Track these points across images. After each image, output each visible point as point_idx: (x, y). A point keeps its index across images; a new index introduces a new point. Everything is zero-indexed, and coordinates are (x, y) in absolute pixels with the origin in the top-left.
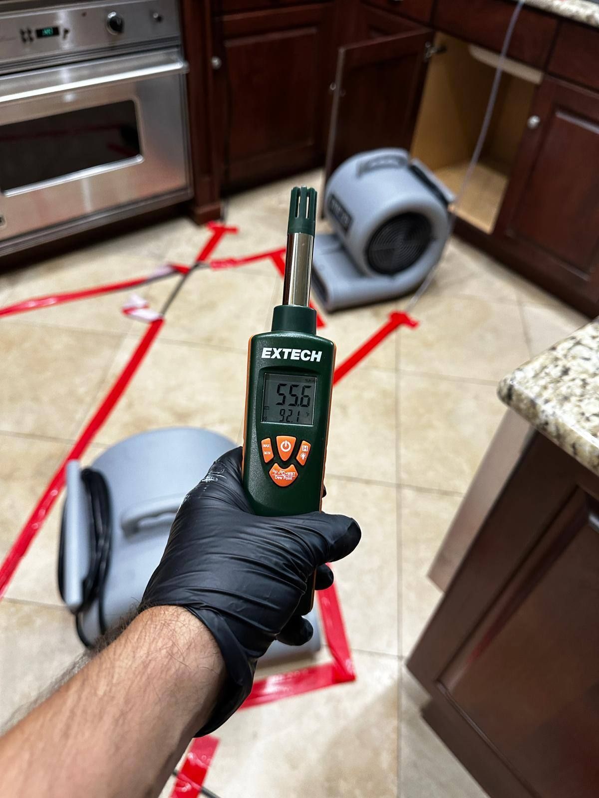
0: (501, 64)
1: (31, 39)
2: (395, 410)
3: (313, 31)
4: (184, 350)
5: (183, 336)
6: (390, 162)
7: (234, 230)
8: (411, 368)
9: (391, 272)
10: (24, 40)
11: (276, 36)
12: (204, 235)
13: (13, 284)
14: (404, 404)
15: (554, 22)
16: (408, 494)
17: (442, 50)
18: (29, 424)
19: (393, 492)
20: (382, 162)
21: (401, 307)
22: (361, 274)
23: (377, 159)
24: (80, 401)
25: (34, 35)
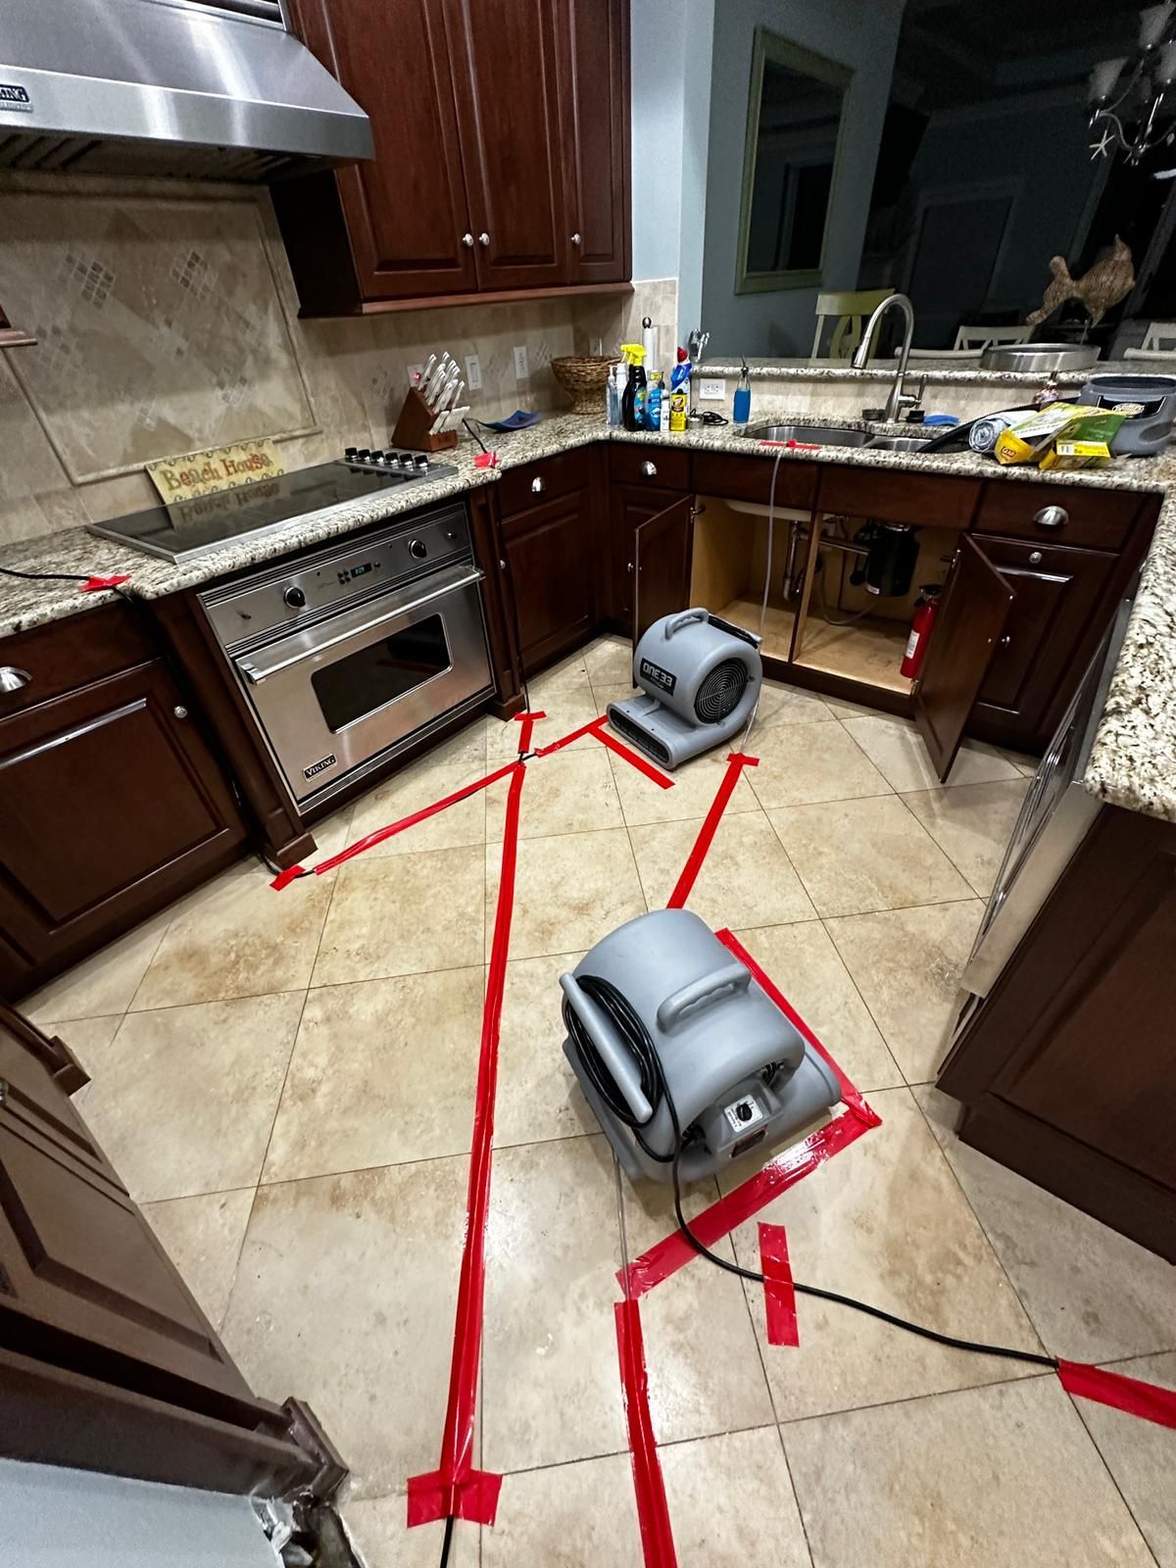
0: (771, 512)
1: (348, 580)
2: (778, 847)
3: (575, 516)
4: (550, 842)
5: (543, 829)
6: (693, 619)
7: (541, 715)
8: (774, 805)
9: (717, 718)
10: (342, 582)
11: (546, 528)
12: (515, 726)
13: (348, 821)
14: (785, 841)
15: (814, 469)
16: (832, 923)
17: (703, 509)
18: (433, 958)
19: (818, 926)
20: (686, 620)
21: (735, 748)
22: (693, 726)
23: (681, 620)
24: (474, 921)
25: (350, 576)
